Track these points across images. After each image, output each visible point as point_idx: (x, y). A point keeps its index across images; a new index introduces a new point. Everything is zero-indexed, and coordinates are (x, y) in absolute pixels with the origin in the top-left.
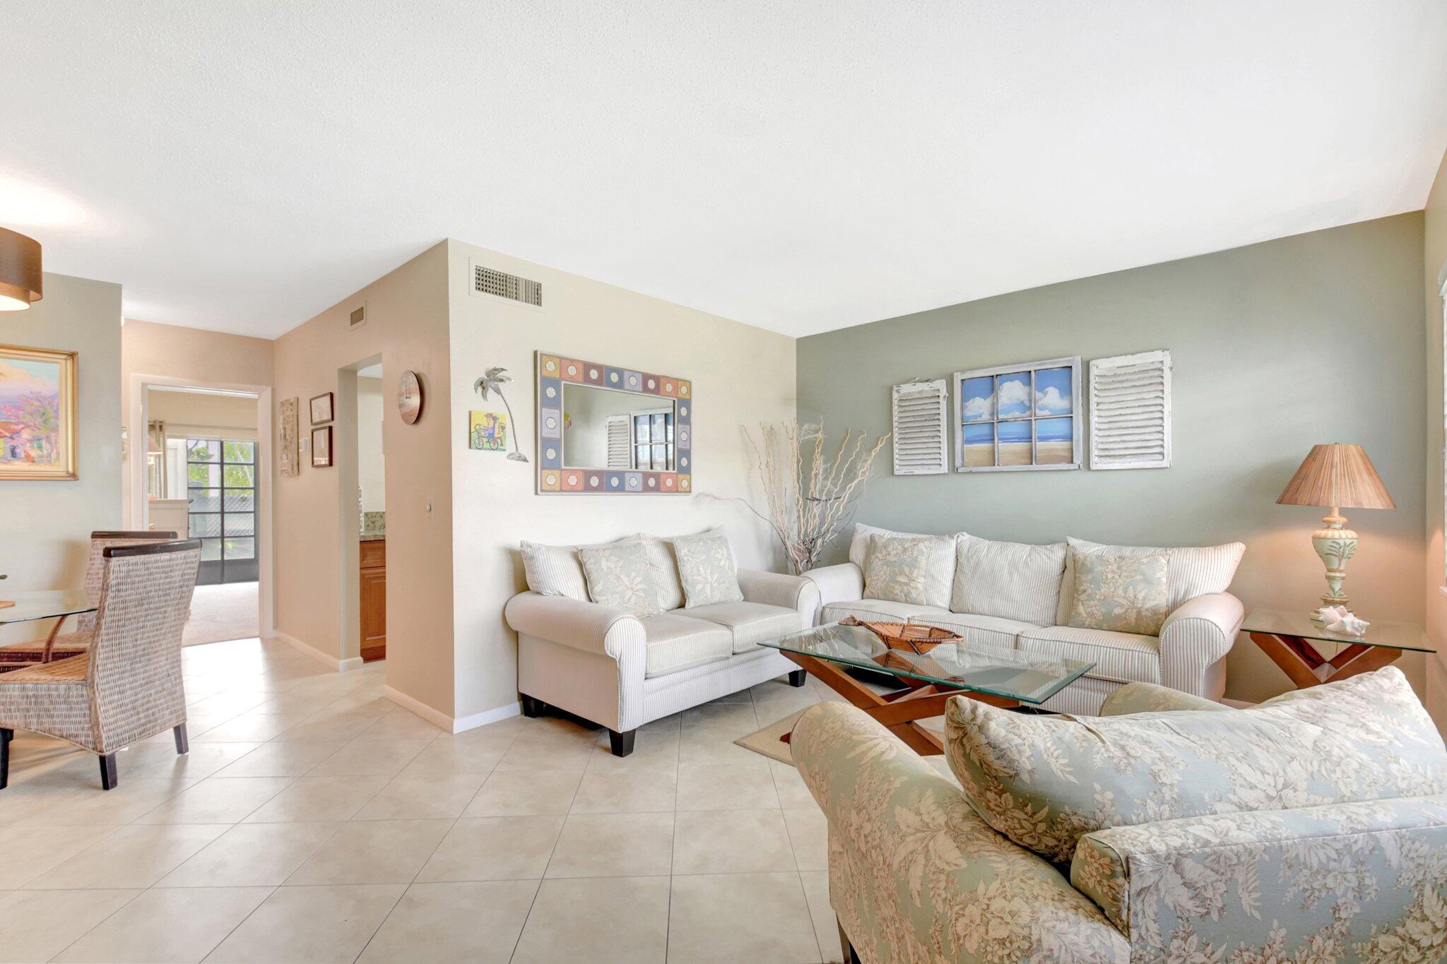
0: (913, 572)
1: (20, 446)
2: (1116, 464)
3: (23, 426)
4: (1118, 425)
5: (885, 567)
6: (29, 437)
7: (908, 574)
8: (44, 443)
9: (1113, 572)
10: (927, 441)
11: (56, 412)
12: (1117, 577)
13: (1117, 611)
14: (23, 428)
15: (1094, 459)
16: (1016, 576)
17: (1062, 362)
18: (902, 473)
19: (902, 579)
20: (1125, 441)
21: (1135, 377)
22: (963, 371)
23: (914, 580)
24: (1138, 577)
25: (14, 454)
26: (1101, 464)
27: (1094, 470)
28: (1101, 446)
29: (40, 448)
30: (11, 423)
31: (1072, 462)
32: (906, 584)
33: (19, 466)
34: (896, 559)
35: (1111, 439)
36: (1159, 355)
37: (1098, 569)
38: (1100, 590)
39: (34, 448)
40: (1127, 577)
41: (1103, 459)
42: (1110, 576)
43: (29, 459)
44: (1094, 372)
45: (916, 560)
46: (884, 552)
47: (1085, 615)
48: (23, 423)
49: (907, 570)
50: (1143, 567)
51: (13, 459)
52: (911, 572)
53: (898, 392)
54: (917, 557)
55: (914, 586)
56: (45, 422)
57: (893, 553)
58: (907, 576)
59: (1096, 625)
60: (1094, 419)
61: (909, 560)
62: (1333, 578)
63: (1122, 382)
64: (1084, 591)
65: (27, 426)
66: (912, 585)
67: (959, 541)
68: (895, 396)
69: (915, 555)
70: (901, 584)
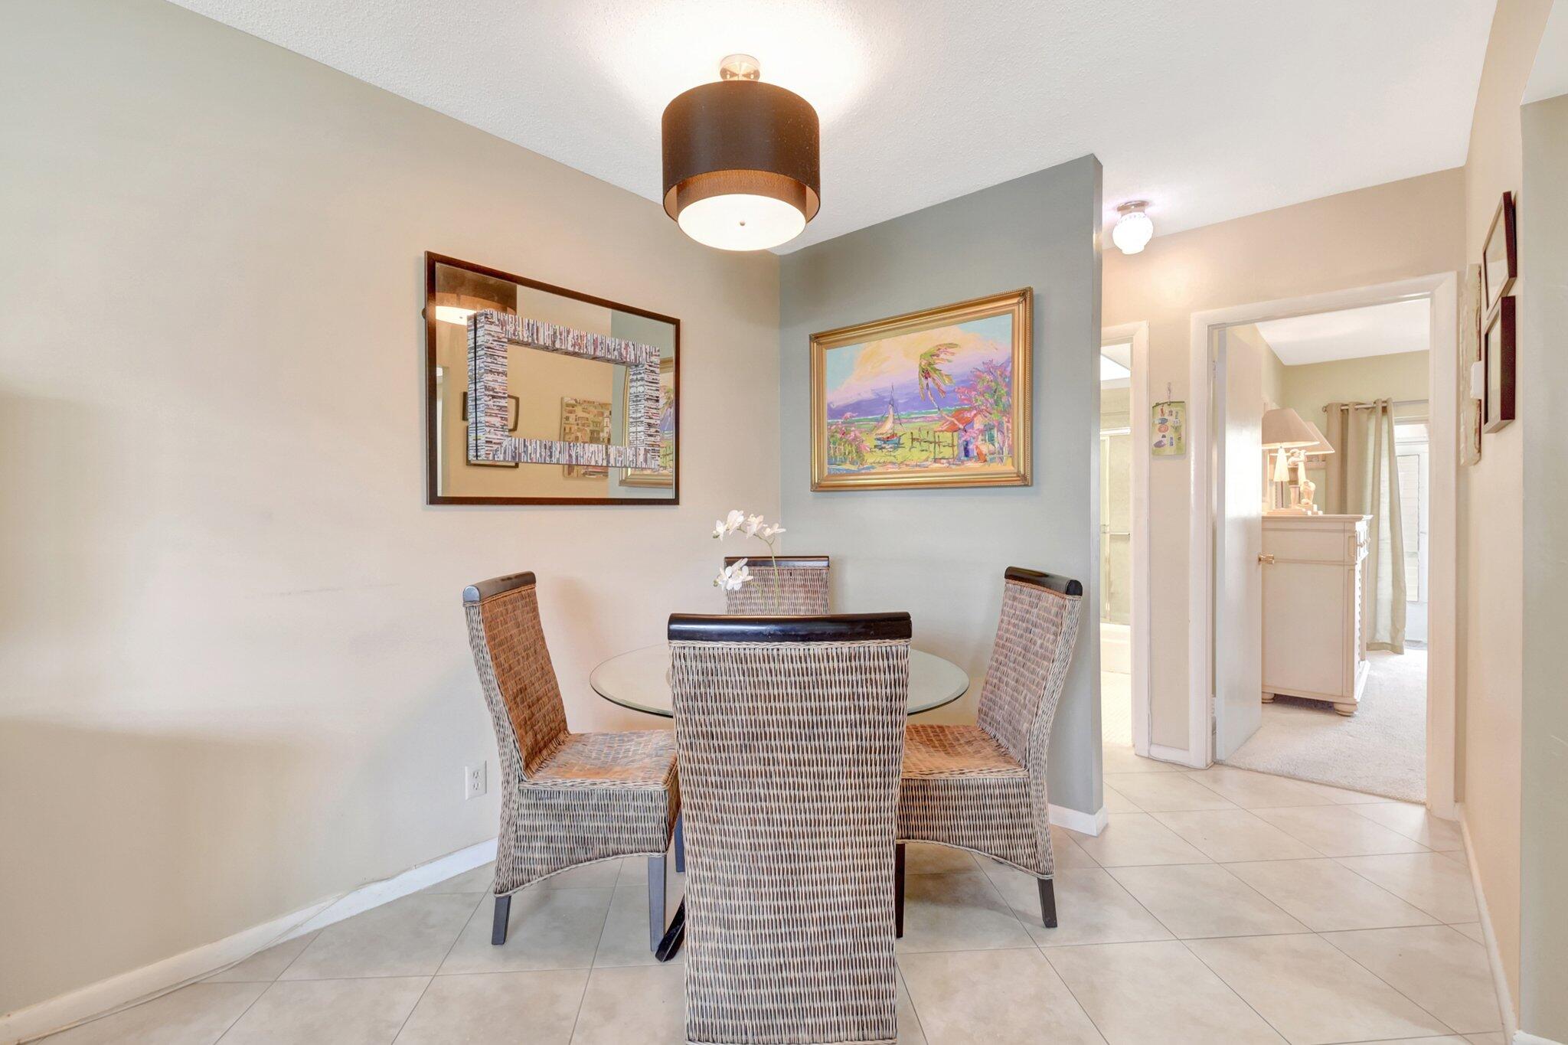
1: (972, 440)
3: (975, 412)
6: (982, 427)
8: (995, 432)
11: (1009, 385)
14: (975, 415)
25: (967, 453)
29: (992, 440)
30: (966, 410)
33: (972, 466)
39: (985, 440)
43: (981, 458)
48: (975, 408)
51: (966, 458)
56: (996, 403)
65: (980, 412)
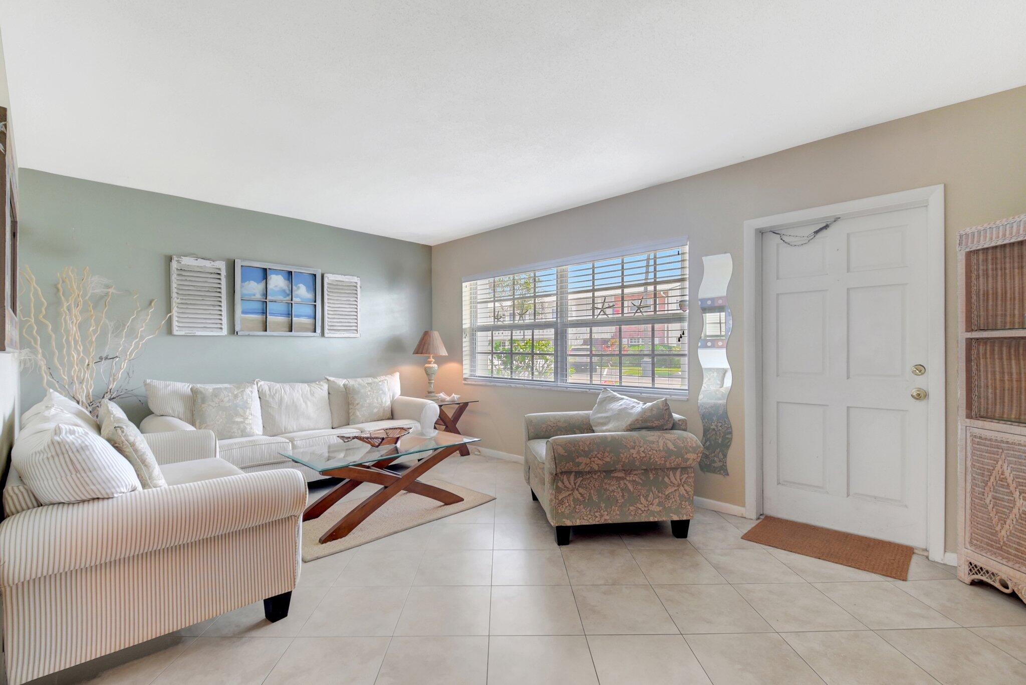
0: (246, 412)
2: (338, 335)
4: (338, 313)
5: (220, 412)
7: (242, 414)
9: (370, 391)
10: (208, 308)
12: (372, 393)
13: (375, 410)
15: (326, 331)
16: (309, 403)
17: (309, 270)
18: (182, 333)
19: (238, 419)
20: (342, 322)
21: (346, 288)
22: (244, 259)
23: (247, 418)
24: (381, 392)
26: (330, 334)
27: (327, 337)
28: (330, 324)
31: (315, 332)
32: (242, 422)
34: (230, 404)
35: (335, 320)
36: (355, 279)
37: (362, 391)
38: (366, 401)
40: (376, 393)
41: (330, 331)
42: (369, 394)
44: (326, 281)
45: (247, 403)
46: (217, 400)
47: (360, 416)
49: (240, 411)
50: (381, 387)
52: (245, 413)
53: (178, 261)
54: (246, 400)
55: (248, 422)
57: (226, 399)
58: (242, 416)
59: (365, 420)
60: (326, 308)
61: (241, 403)
62: (431, 383)
63: (339, 289)
64: (358, 404)
66: (246, 422)
67: (259, 385)
68: (174, 265)
69: (245, 398)
70: (238, 423)
